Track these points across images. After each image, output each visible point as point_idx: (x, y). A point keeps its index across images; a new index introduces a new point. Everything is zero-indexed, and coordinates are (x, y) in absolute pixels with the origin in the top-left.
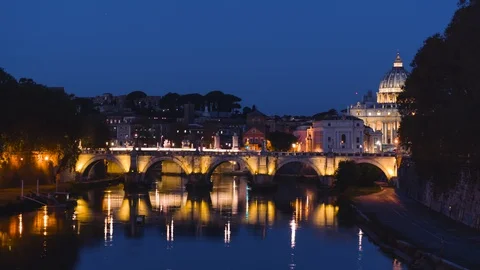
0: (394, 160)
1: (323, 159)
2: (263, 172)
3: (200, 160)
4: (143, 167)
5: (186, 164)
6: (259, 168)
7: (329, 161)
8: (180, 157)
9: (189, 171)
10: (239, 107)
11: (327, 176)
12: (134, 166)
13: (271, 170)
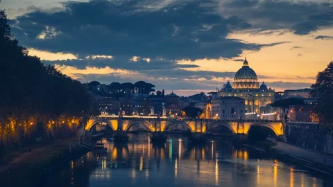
0: (281, 124)
1: (236, 124)
2: (199, 131)
3: (160, 124)
4: (125, 127)
5: (151, 126)
6: (196, 129)
7: (240, 125)
8: (148, 122)
9: (153, 130)
10: (154, 90)
11: (238, 134)
12: (120, 127)
13: (204, 130)
